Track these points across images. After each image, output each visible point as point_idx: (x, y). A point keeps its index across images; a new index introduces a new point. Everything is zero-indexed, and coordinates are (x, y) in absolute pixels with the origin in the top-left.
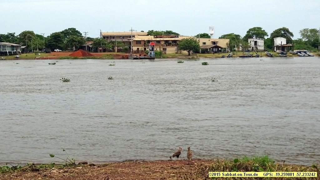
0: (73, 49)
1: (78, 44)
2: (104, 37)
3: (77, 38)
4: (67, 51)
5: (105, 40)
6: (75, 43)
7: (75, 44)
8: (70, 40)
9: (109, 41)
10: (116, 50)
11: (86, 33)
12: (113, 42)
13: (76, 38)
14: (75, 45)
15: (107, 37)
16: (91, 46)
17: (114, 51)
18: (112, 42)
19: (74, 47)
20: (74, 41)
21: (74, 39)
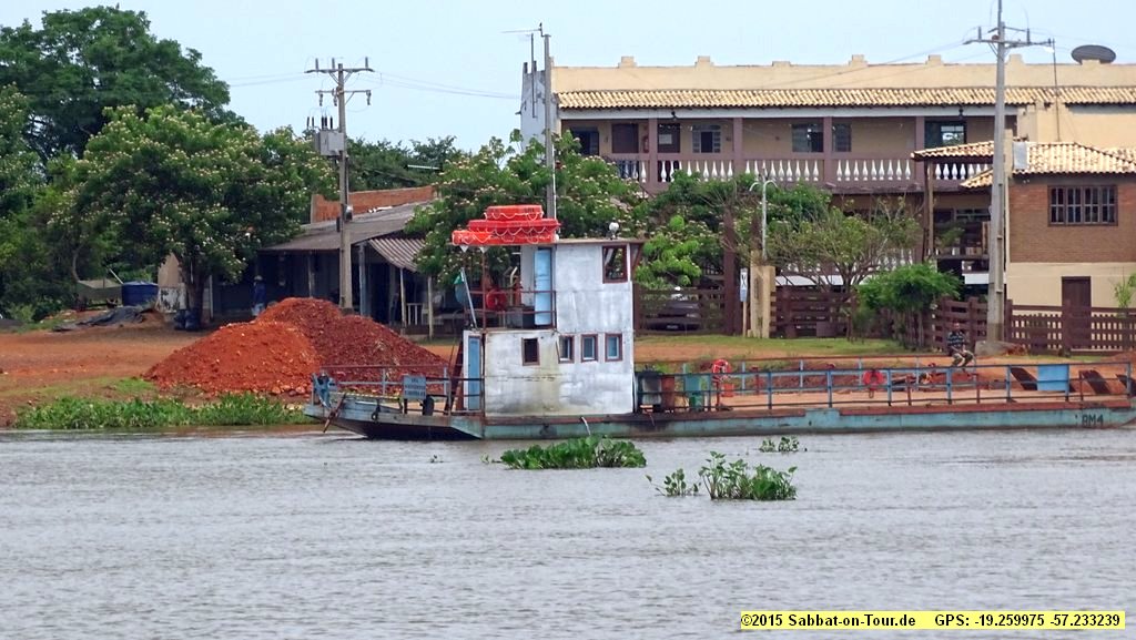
0: (151, 291)
1: (219, 228)
2: (585, 132)
3: (213, 146)
4: (67, 317)
5: (593, 171)
6: (184, 210)
7: (185, 230)
8: (122, 173)
9: (645, 178)
10: (761, 312)
11: (340, 72)
12: (708, 206)
13: (192, 148)
14: (193, 243)
15: (628, 132)
16: (402, 255)
17: (730, 321)
18: (694, 201)
19: (169, 270)
20: (170, 184)
21: (176, 157)
